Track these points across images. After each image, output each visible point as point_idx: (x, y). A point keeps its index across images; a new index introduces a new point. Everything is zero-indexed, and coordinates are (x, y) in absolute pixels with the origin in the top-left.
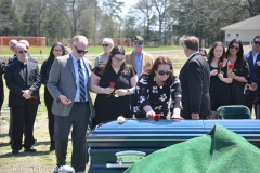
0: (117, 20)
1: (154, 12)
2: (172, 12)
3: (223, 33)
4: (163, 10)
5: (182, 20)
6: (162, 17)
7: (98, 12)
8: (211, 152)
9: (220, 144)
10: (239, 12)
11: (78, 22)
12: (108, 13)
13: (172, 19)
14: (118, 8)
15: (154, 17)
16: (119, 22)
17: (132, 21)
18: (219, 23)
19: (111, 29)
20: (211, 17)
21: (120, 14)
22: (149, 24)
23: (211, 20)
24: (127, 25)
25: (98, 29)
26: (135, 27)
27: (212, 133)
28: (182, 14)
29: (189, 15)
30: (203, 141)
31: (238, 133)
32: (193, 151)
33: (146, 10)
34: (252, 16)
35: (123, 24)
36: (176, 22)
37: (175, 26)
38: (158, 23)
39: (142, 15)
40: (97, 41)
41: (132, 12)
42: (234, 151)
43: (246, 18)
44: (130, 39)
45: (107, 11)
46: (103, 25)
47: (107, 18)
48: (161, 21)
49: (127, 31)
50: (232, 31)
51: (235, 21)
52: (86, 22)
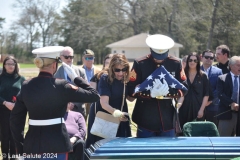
1: (37, 28)
4: (46, 27)
5: (68, 37)
6: (45, 34)
10: (123, 30)
13: (55, 36)
15: (37, 34)
17: (14, 37)
18: (104, 40)
20: (97, 34)
22: (32, 40)
23: (97, 37)
24: (8, 42)
26: (17, 43)
28: (67, 31)
34: (136, 33)
35: (5, 41)
38: (42, 39)
39: (25, 32)
41: (14, 29)
43: (130, 36)
48: (44, 38)
49: (10, 46)
50: (118, 48)
51: (120, 38)
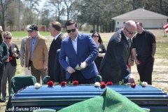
0: (36, 11)
1: (63, 5)
2: (77, 5)
3: (114, 22)
4: (69, 4)
5: (84, 12)
6: (69, 9)
7: (20, 6)
8: (104, 108)
9: (110, 102)
10: (125, 6)
11: (6, 13)
12: (29, 6)
13: (76, 11)
14: (36, 2)
15: (63, 10)
16: (37, 13)
17: (46, 12)
18: (110, 14)
19: (31, 18)
20: (105, 9)
21: (37, 7)
22: (60, 15)
23: (105, 12)
24: (43, 15)
25: (21, 18)
26: (49, 17)
27: (104, 95)
28: (84, 7)
29: (89, 8)
30: (98, 101)
31: (123, 94)
32: (90, 107)
33: (57, 4)
34: (135, 9)
35: (40, 14)
36: (80, 13)
37: (78, 16)
38: (66, 14)
39: (54, 8)
40: (21, 27)
41: (46, 6)
42: (120, 107)
43: (131, 10)
44: (45, 26)
45: (28, 5)
46: (25, 15)
47: (28, 10)
48: (68, 13)
49: (43, 20)
50: (121, 20)
51: (122, 13)
52: (12, 13)
